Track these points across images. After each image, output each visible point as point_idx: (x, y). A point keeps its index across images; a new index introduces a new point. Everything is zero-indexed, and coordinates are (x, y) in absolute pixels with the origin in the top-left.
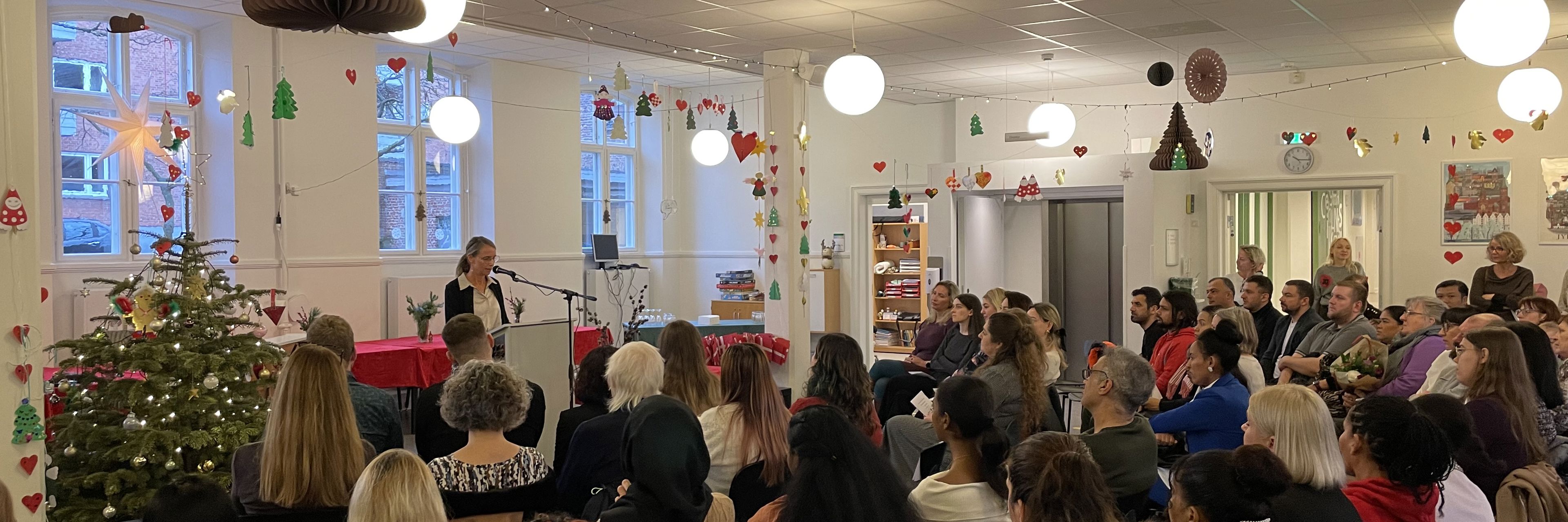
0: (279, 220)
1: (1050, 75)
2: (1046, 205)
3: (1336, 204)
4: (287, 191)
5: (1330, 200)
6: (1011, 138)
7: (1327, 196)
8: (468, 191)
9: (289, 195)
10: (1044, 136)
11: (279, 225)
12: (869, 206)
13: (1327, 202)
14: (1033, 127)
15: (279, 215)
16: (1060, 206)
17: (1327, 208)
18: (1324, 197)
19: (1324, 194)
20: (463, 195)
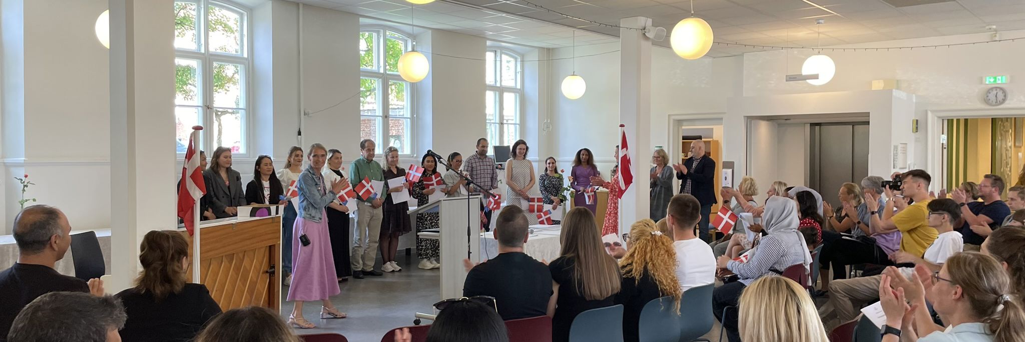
0: (299, 133)
1: (817, 35)
2: (808, 127)
3: (1007, 129)
4: (305, 114)
5: (1004, 127)
6: (791, 78)
7: (1002, 124)
8: (415, 116)
9: (306, 116)
10: (816, 77)
11: (300, 136)
12: (680, 127)
13: (1002, 128)
14: (806, 70)
15: (300, 130)
16: (817, 128)
17: (1002, 132)
18: (1000, 124)
19: (1000, 122)
20: (412, 118)
